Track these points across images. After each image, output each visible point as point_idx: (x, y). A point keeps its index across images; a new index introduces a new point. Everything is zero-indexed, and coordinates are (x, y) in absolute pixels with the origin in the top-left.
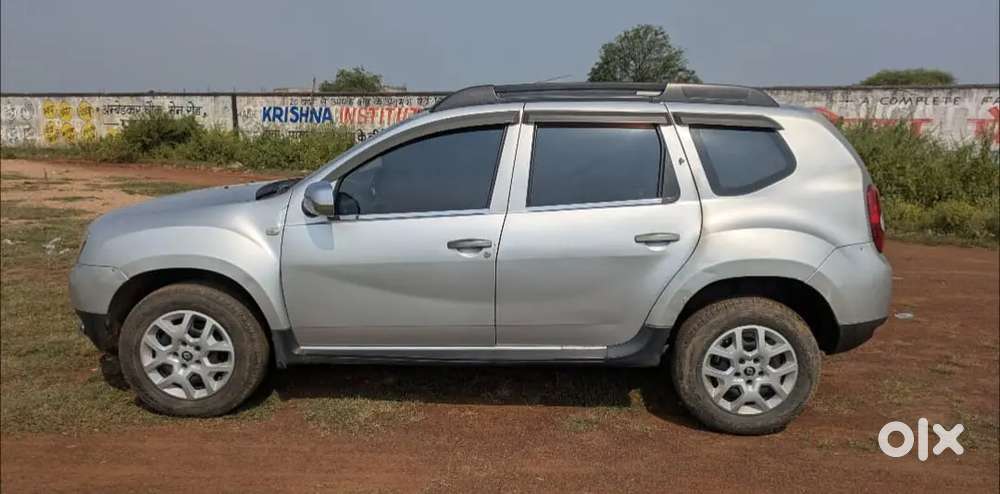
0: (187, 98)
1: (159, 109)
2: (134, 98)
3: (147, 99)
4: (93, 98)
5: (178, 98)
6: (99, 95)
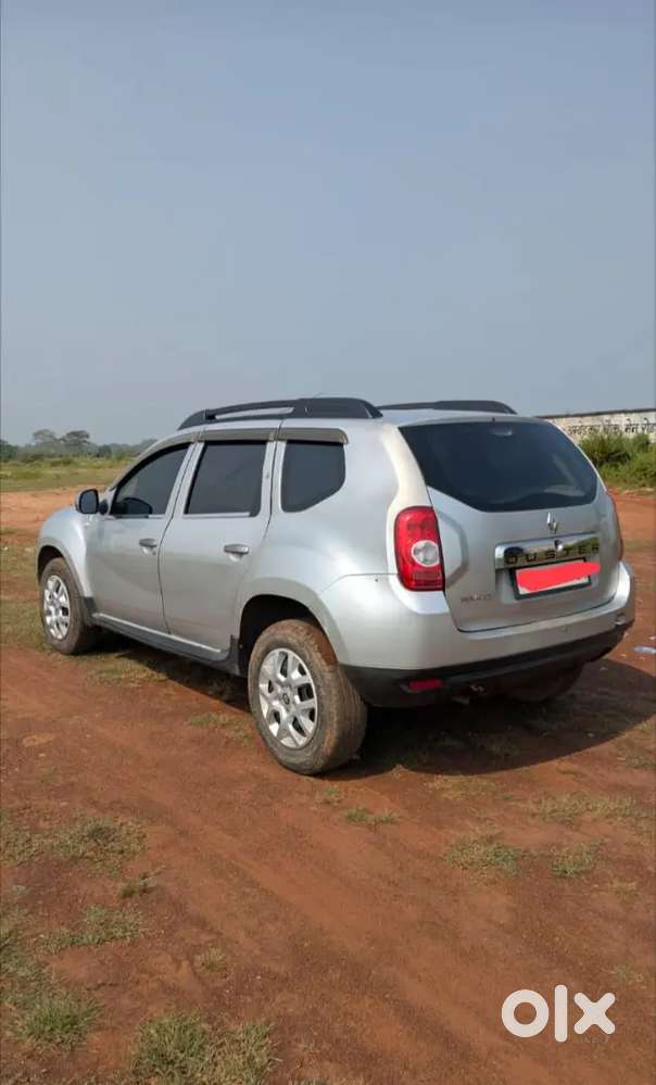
0: (642, 414)
1: (616, 427)
2: (595, 418)
3: (606, 417)
4: (560, 420)
5: (634, 415)
6: (567, 416)
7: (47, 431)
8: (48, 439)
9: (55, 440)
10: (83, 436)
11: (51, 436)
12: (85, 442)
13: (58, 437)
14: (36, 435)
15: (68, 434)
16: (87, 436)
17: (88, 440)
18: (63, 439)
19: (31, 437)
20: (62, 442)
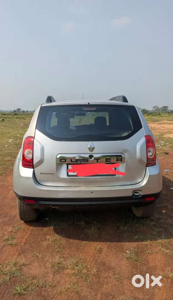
7: (157, 106)
8: (156, 108)
9: (159, 109)
10: (166, 108)
11: (158, 108)
12: (167, 109)
13: (159, 108)
14: (154, 107)
15: (162, 107)
16: (168, 107)
17: (168, 109)
18: (161, 108)
19: (152, 108)
20: (161, 109)
